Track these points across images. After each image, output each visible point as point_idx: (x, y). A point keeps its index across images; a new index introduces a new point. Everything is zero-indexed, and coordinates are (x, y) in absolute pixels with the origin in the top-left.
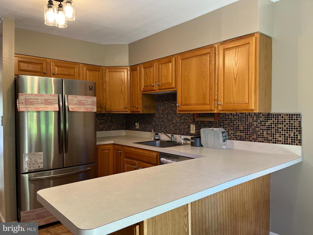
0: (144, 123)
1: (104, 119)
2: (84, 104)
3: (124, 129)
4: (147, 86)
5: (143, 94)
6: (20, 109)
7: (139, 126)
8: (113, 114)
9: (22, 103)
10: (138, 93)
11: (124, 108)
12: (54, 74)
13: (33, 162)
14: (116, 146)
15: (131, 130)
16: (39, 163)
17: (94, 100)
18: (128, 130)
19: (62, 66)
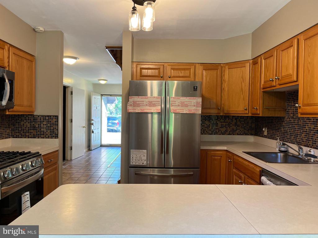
0: (272, 129)
1: (227, 122)
2: (187, 106)
3: (252, 135)
4: (267, 81)
5: (264, 92)
6: (130, 110)
7: (267, 132)
8: (238, 116)
9: (131, 105)
10: (258, 92)
11: (244, 110)
12: (169, 77)
13: (138, 158)
14: (228, 154)
15: (259, 136)
16: (143, 160)
17: (198, 100)
18: (257, 136)
19: (177, 69)
